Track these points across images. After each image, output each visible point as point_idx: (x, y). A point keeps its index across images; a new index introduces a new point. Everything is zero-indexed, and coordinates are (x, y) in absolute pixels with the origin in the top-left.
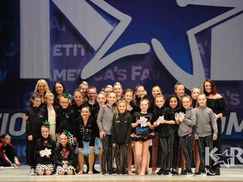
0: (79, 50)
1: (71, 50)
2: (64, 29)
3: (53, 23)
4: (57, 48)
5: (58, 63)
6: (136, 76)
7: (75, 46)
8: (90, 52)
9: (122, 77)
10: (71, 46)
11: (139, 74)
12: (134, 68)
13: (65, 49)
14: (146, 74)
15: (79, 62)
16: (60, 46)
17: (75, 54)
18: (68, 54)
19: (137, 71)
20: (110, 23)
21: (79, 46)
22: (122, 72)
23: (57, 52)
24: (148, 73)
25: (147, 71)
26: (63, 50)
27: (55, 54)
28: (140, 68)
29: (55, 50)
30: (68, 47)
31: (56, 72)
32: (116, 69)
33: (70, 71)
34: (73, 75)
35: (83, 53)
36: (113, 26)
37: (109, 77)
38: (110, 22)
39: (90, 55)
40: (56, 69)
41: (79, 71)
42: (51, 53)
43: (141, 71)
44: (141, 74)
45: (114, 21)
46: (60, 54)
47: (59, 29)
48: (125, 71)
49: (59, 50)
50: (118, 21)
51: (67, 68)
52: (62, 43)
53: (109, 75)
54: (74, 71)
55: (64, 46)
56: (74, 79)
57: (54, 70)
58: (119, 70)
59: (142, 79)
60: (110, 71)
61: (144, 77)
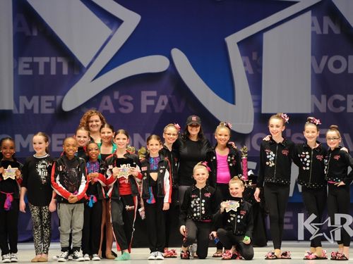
0: (59, 66)
1: (47, 65)
2: (35, 33)
3: (17, 24)
4: (25, 63)
5: (26, 85)
6: (148, 107)
7: (53, 59)
8: (77, 69)
9: (126, 108)
10: (47, 59)
11: (152, 102)
12: (145, 94)
13: (37, 64)
14: (163, 104)
15: (61, 84)
16: (29, 59)
17: (53, 72)
18: (41, 72)
19: (149, 98)
20: (107, 25)
21: (60, 60)
22: (126, 100)
23: (25, 69)
24: (166, 101)
25: (164, 99)
26: (34, 66)
27: (21, 72)
28: (154, 93)
29: (21, 66)
30: (41, 61)
31: (23, 99)
32: (116, 95)
33: (45, 98)
34: (50, 104)
35: (65, 71)
37: (106, 108)
38: (108, 22)
39: (76, 73)
40: (23, 95)
41: (59, 98)
42: (16, 70)
43: (156, 99)
44: (156, 103)
45: (114, 22)
46: (30, 72)
47: (28, 33)
48: (130, 98)
49: (27, 66)
50: (120, 22)
51: (41, 94)
52: (32, 55)
53: (106, 104)
54: (52, 98)
55: (36, 59)
56: (51, 111)
57: (21, 97)
58: (122, 98)
59: (157, 111)
60: (107, 99)
61: (160, 108)
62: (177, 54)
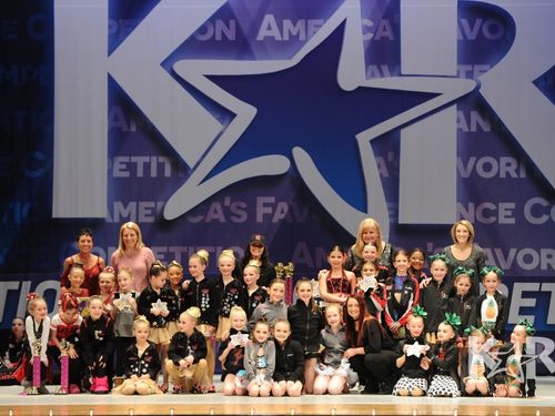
0: (161, 167)
1: (147, 166)
2: (133, 129)
3: (113, 118)
4: (121, 163)
5: (123, 190)
6: (265, 215)
7: (154, 159)
8: (181, 170)
9: (239, 216)
10: (147, 159)
11: (269, 210)
12: (261, 200)
13: (136, 164)
14: (282, 212)
15: (162, 188)
16: (126, 159)
17: (154, 173)
18: (140, 173)
19: (265, 205)
20: (218, 119)
21: (161, 159)
22: (239, 208)
23: (121, 170)
24: (286, 210)
25: (284, 206)
26: (131, 167)
27: (117, 174)
28: (272, 200)
29: (117, 166)
30: (140, 160)
31: (118, 206)
32: (227, 201)
33: (143, 205)
34: (149, 212)
35: (168, 172)
36: (222, 123)
37: (215, 216)
39: (181, 175)
40: (118, 201)
41: (160, 204)
42: (110, 171)
43: (274, 206)
44: (274, 211)
45: (226, 115)
46: (126, 174)
47: (125, 129)
48: (243, 205)
49: (124, 166)
50: (232, 116)
51: (139, 199)
52: (130, 154)
53: (215, 212)
54: (152, 204)
55: (134, 159)
56: (151, 220)
57: (115, 203)
58: (234, 204)
59: (275, 220)
60: (217, 206)
61: (278, 217)
62: (299, 153)
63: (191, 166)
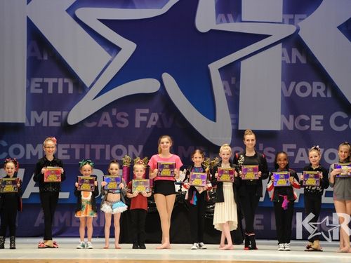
0: (65, 86)
1: (55, 85)
2: (46, 58)
3: (31, 49)
4: (36, 83)
5: (37, 102)
6: (142, 122)
7: (61, 80)
8: (81, 88)
9: (122, 123)
10: (55, 80)
11: (144, 119)
12: (139, 111)
13: (47, 83)
14: (154, 120)
15: (66, 102)
16: (40, 80)
17: (60, 91)
18: (50, 90)
19: (142, 115)
20: (107, 52)
21: (66, 80)
22: (122, 116)
23: (36, 88)
24: (157, 118)
25: (155, 116)
26: (44, 86)
27: (33, 90)
28: (147, 111)
29: (33, 85)
30: (51, 81)
31: (34, 114)
32: (114, 112)
33: (52, 113)
34: (57, 119)
35: (71, 90)
36: (111, 55)
37: (105, 123)
38: (108, 49)
39: (80, 92)
40: (34, 110)
41: (65, 113)
42: (28, 89)
43: (148, 116)
44: (148, 119)
45: (114, 49)
46: (40, 91)
47: (39, 58)
48: (126, 115)
49: (38, 85)
50: (119, 49)
51: (49, 109)
52: (43, 77)
53: (105, 119)
54: (59, 113)
55: (46, 80)
56: (58, 124)
57: (32, 112)
58: (119, 115)
59: (149, 126)
60: (106, 115)
61: (151, 123)
62: (166, 77)
63: (88, 85)
